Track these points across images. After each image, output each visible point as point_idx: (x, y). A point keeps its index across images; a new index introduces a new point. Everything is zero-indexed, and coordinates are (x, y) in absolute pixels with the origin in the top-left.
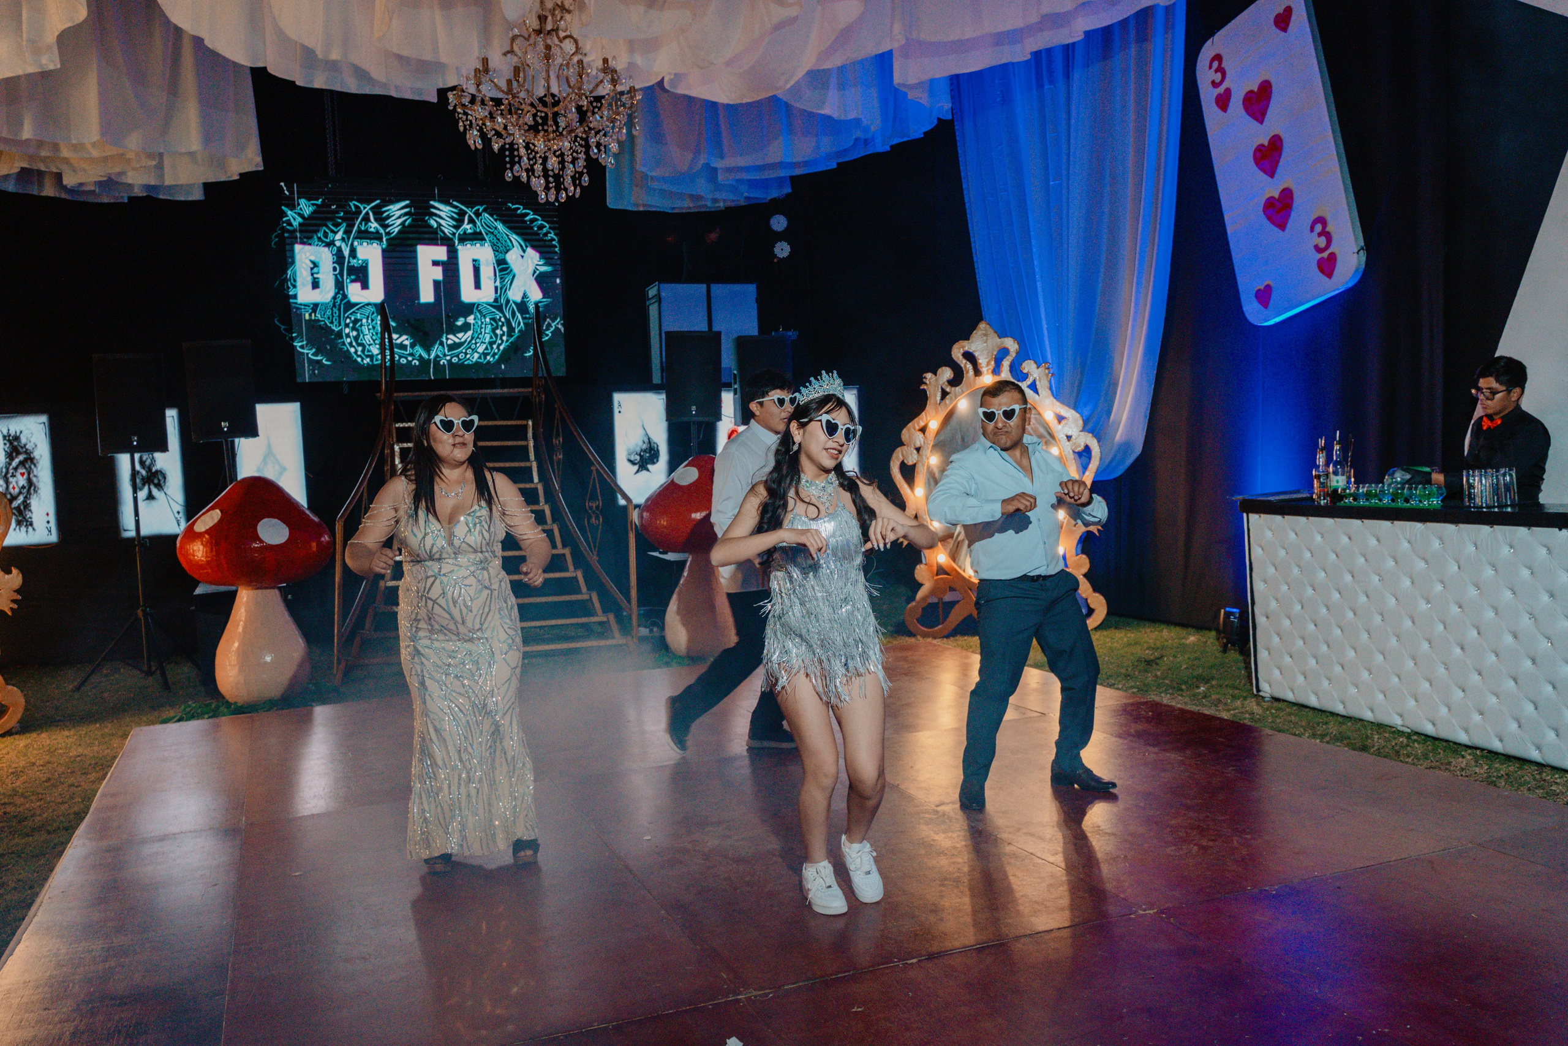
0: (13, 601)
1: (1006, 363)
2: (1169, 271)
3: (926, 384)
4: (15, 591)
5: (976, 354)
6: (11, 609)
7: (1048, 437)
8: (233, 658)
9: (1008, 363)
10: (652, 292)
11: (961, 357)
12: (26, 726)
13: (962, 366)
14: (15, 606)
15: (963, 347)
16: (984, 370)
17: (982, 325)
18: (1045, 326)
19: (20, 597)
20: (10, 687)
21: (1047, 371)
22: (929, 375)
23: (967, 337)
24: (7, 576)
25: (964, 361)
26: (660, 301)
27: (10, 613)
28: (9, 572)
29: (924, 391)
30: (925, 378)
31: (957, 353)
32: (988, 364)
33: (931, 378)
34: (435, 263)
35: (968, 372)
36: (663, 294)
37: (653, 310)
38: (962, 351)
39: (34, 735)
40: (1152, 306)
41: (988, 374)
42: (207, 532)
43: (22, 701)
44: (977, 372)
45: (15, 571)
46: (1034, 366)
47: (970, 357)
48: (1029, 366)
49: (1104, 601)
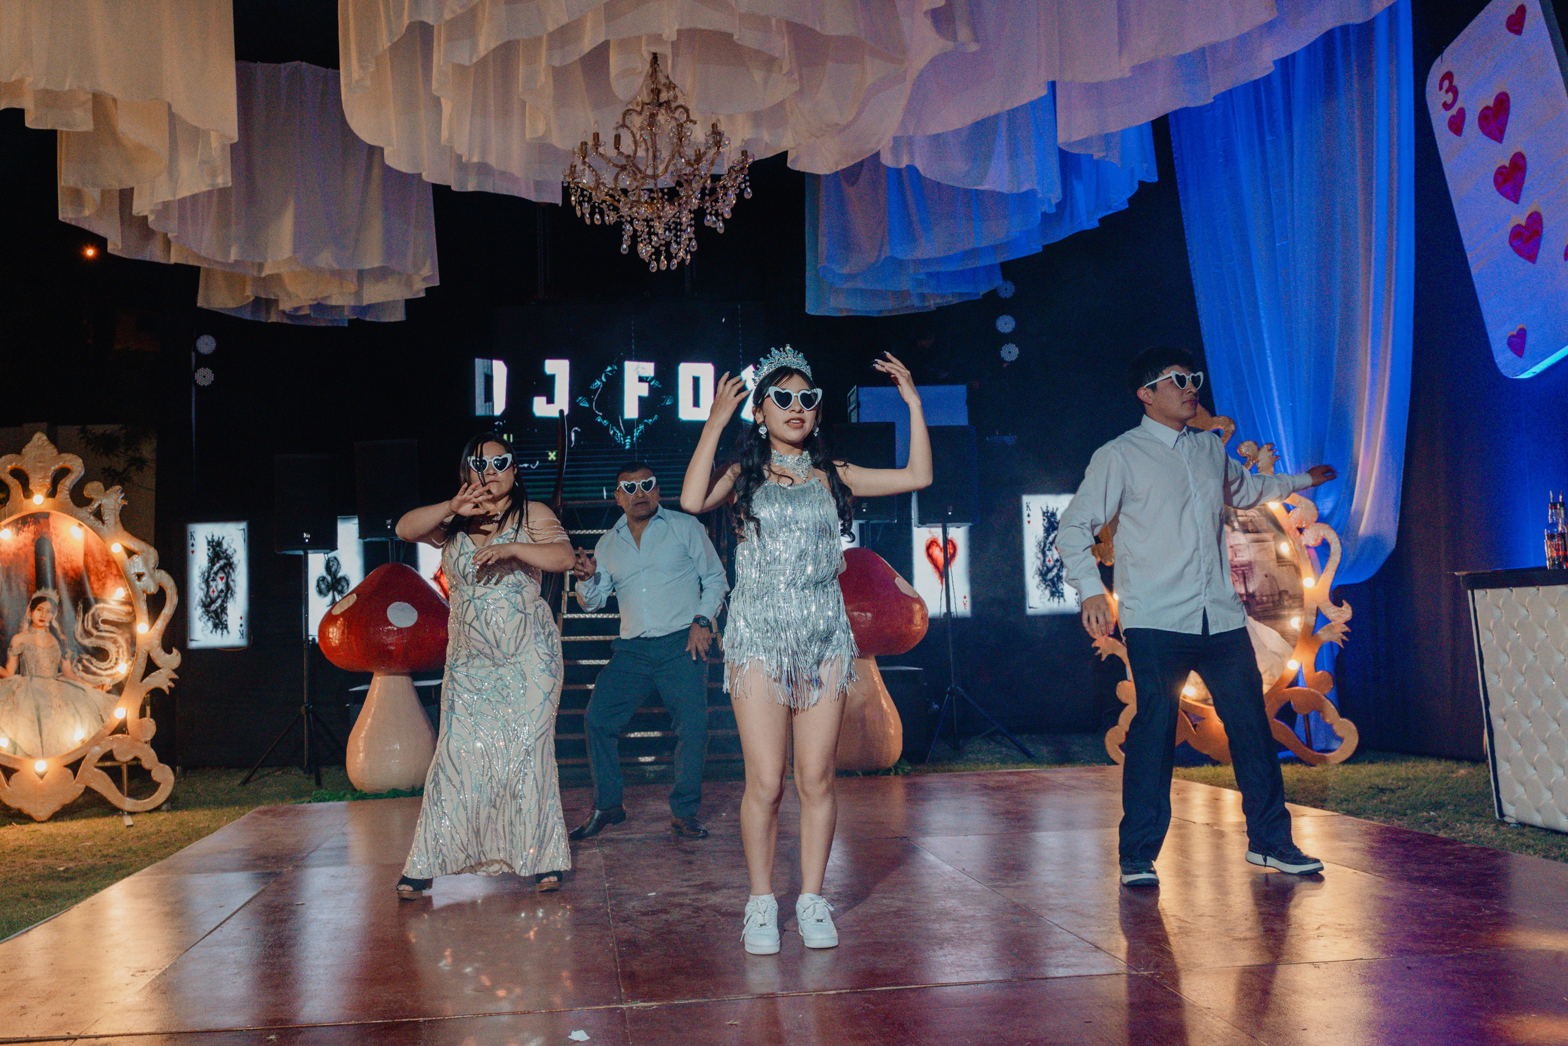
0: (172, 680)
2: (1411, 328)
4: (174, 670)
6: (169, 687)
7: (1276, 531)
8: (361, 745)
10: (852, 394)
12: (173, 803)
14: (172, 685)
18: (1277, 406)
19: (176, 676)
20: (162, 765)
21: (1271, 453)
24: (167, 656)
26: (858, 407)
27: (167, 692)
28: (169, 652)
34: (641, 379)
36: (862, 398)
39: (178, 813)
40: (1392, 371)
42: (343, 614)
43: (172, 778)
45: (175, 651)
46: (1255, 447)
48: (1247, 449)
49: (1354, 728)
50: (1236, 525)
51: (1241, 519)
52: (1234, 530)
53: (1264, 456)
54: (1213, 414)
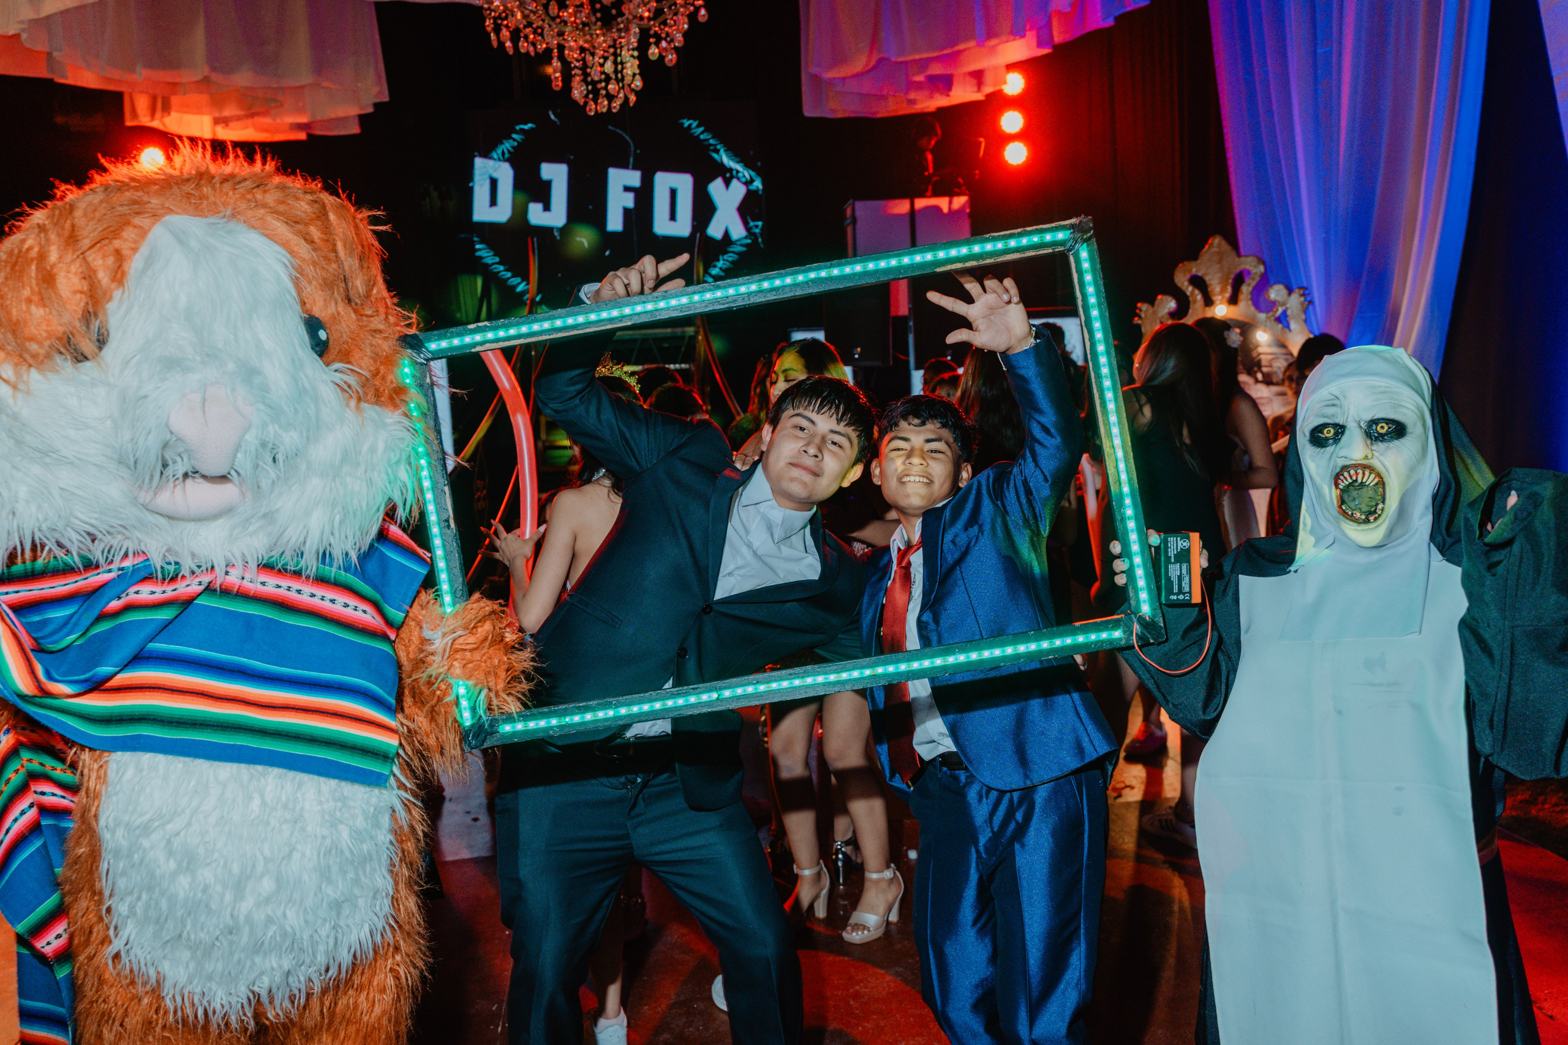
1: (1246, 289)
3: (1140, 317)
5: (1207, 278)
9: (1250, 289)
10: (849, 212)
11: (1186, 283)
13: (1188, 293)
15: (1191, 270)
16: (1217, 298)
17: (1217, 242)
21: (1302, 299)
22: (1144, 307)
23: (1194, 256)
25: (1190, 288)
26: (854, 221)
29: (1139, 327)
30: (1141, 310)
31: (1181, 279)
32: (1223, 291)
33: (1146, 311)
34: (627, 189)
35: (1195, 301)
36: (858, 213)
37: (849, 230)
38: (1188, 276)
41: (1221, 303)
44: (1209, 302)
46: (1284, 292)
47: (1199, 282)
48: (1276, 293)
50: (1260, 376)
51: (1265, 369)
52: (1257, 381)
53: (1295, 302)
54: (1239, 255)
